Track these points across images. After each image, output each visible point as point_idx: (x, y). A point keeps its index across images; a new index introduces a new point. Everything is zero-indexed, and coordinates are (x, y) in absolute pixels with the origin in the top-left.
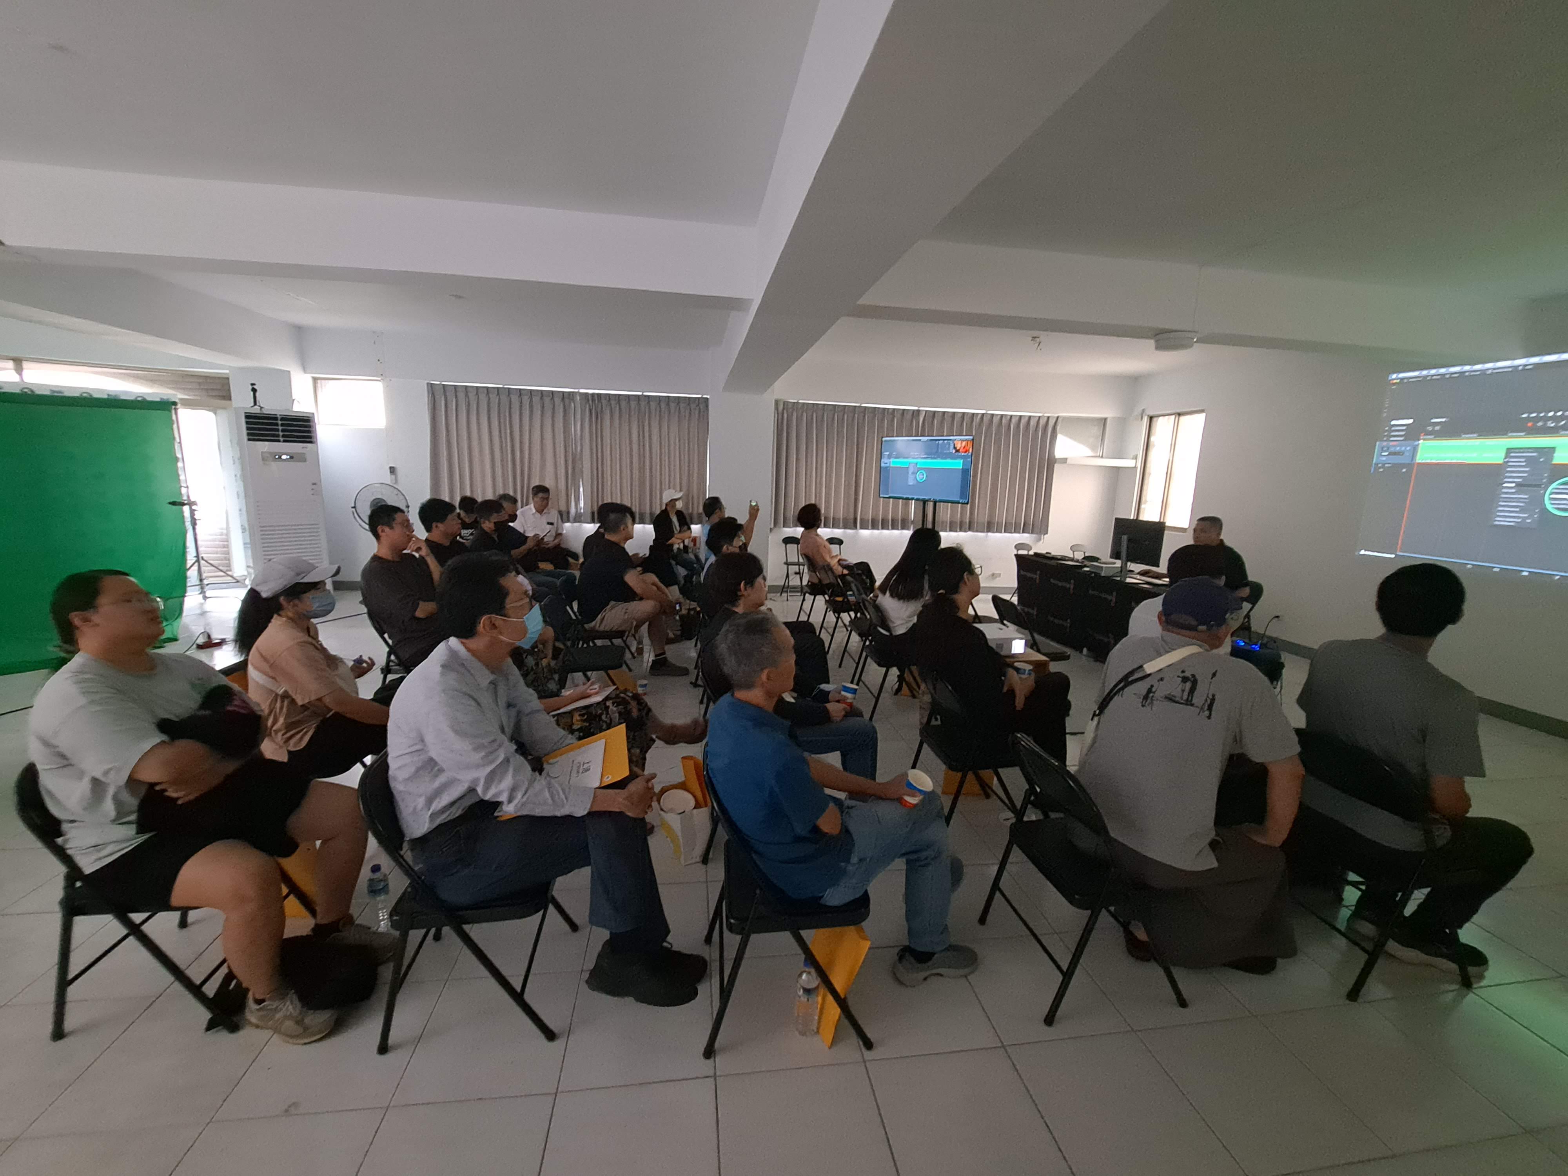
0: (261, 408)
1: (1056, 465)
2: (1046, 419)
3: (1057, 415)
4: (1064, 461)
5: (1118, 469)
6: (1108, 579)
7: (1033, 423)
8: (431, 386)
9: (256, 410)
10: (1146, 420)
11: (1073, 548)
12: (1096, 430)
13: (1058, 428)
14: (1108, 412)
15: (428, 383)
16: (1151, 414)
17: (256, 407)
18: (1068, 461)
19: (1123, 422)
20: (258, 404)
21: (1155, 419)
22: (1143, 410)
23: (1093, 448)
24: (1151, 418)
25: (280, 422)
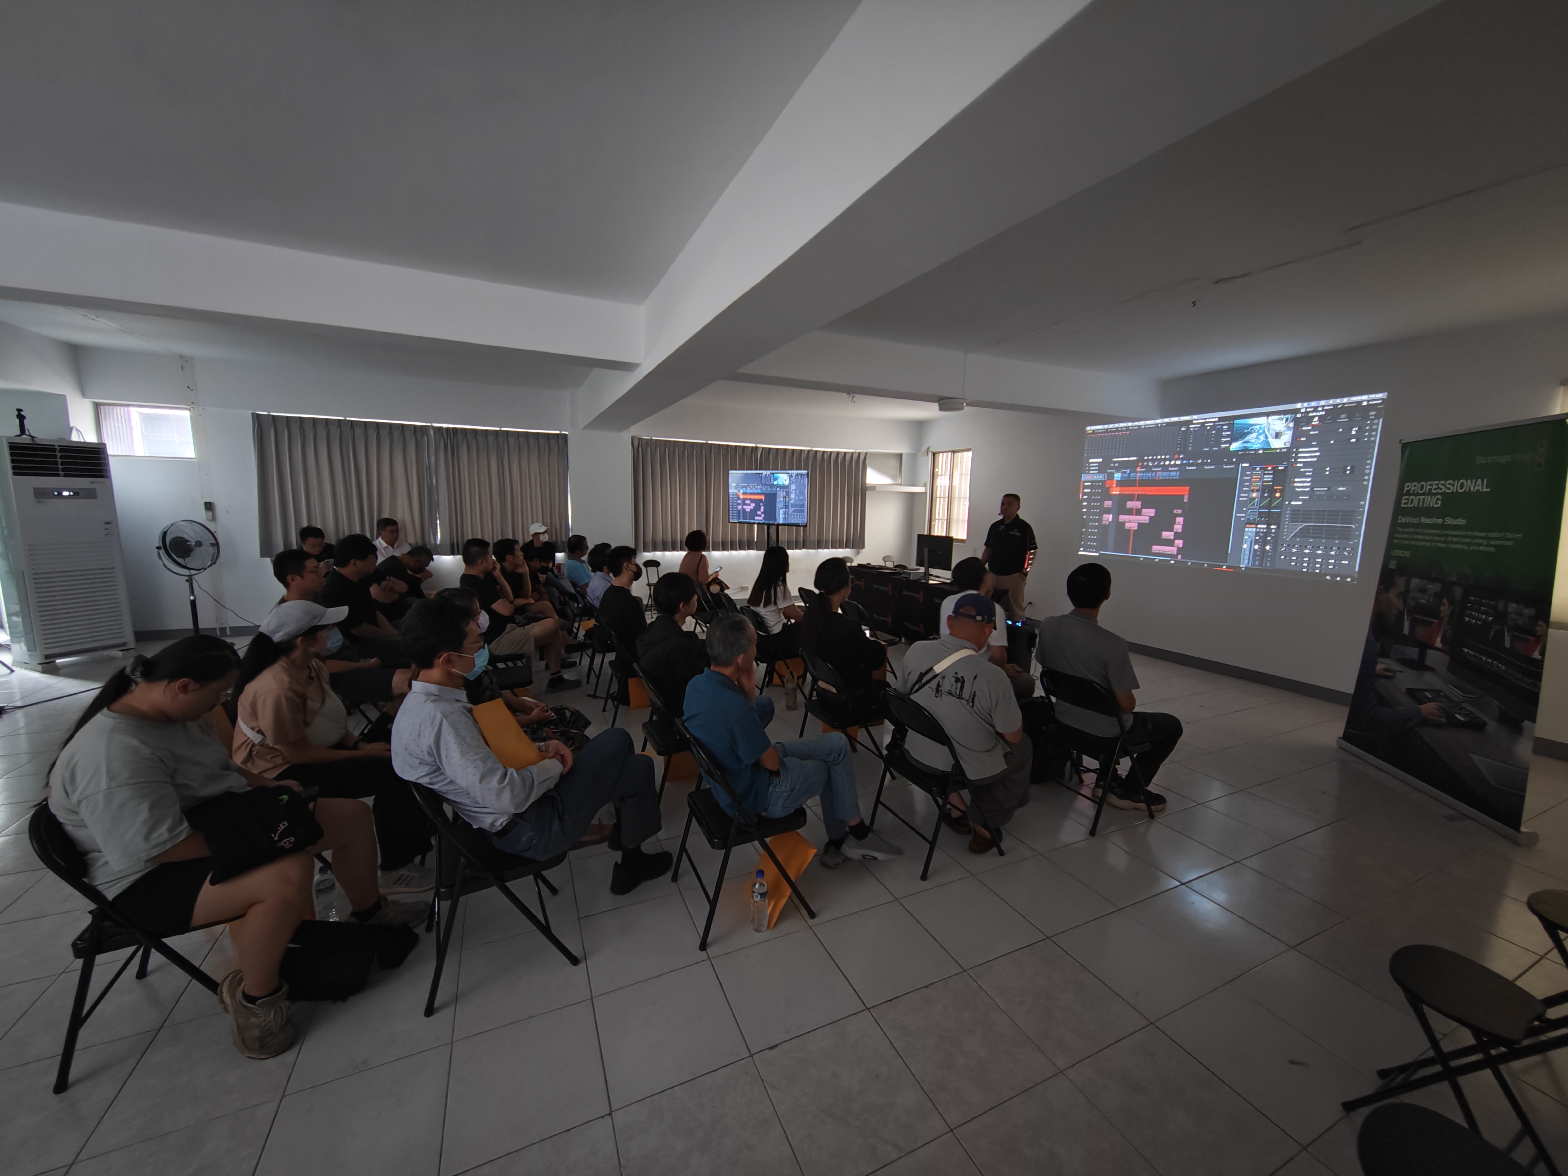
0: (33, 437)
1: (867, 492)
2: (857, 455)
3: (865, 451)
4: (873, 488)
5: (913, 494)
6: (916, 582)
7: (848, 457)
8: (257, 418)
9: (25, 439)
10: (930, 455)
11: (885, 559)
12: (894, 463)
13: (867, 462)
14: (903, 449)
15: (253, 414)
16: (934, 451)
17: (24, 436)
18: (877, 489)
19: (914, 456)
20: (27, 433)
21: (937, 455)
22: (928, 448)
23: (893, 477)
24: (934, 454)
25: (59, 454)
